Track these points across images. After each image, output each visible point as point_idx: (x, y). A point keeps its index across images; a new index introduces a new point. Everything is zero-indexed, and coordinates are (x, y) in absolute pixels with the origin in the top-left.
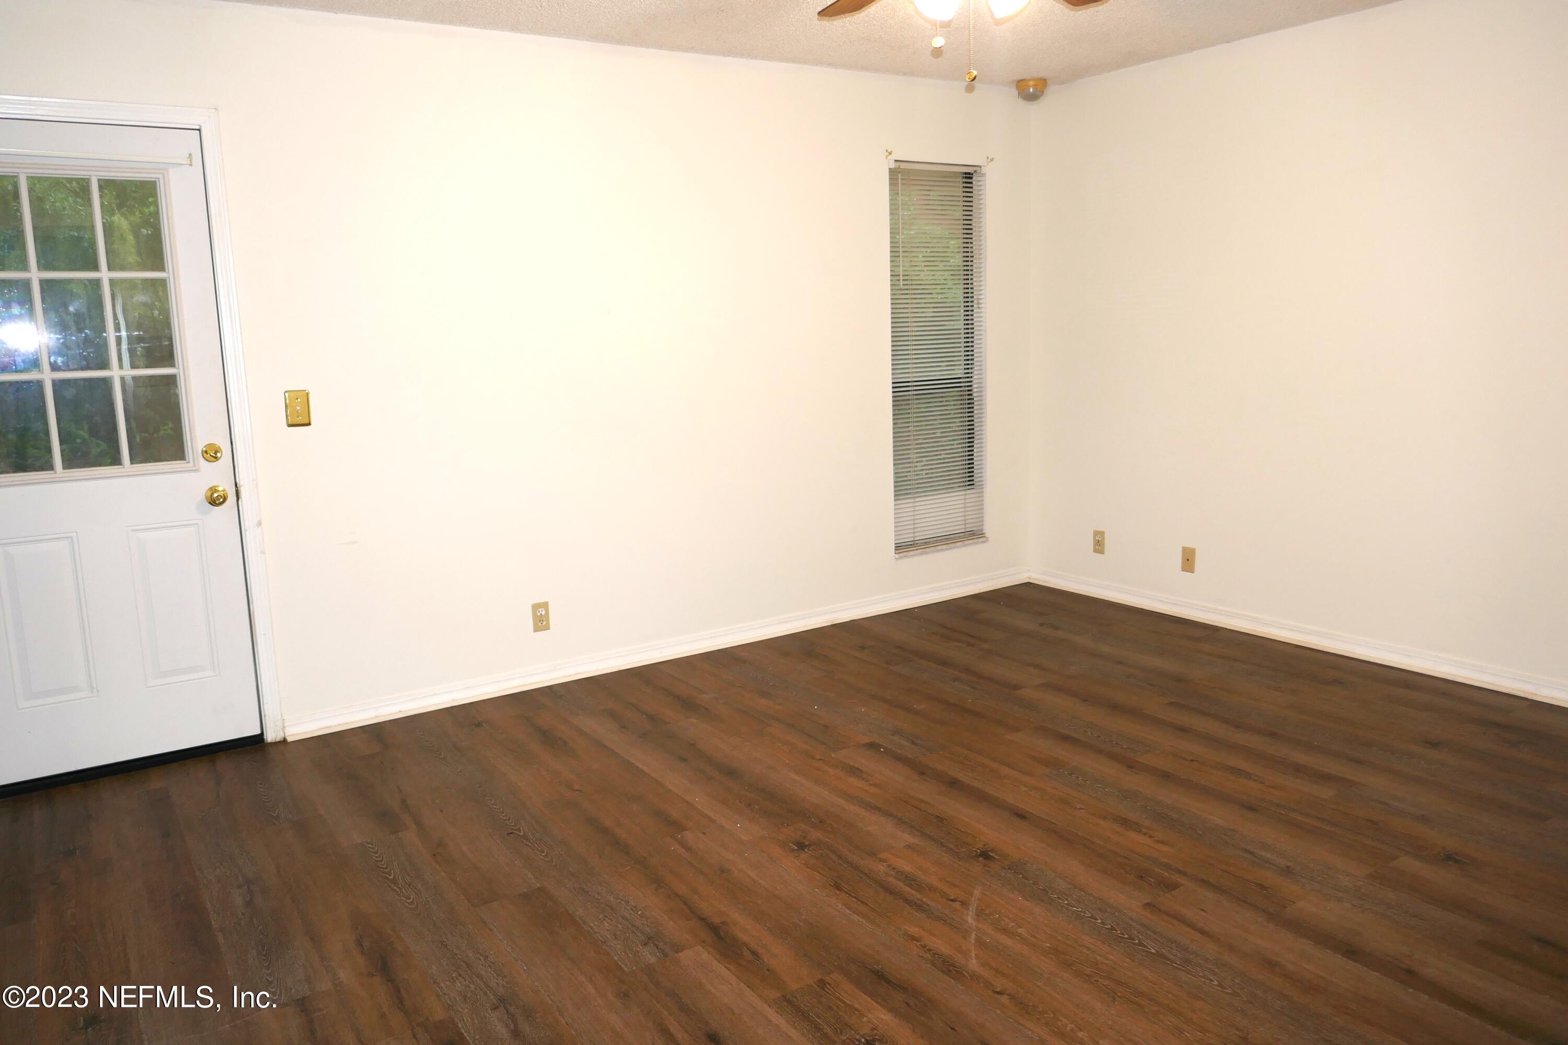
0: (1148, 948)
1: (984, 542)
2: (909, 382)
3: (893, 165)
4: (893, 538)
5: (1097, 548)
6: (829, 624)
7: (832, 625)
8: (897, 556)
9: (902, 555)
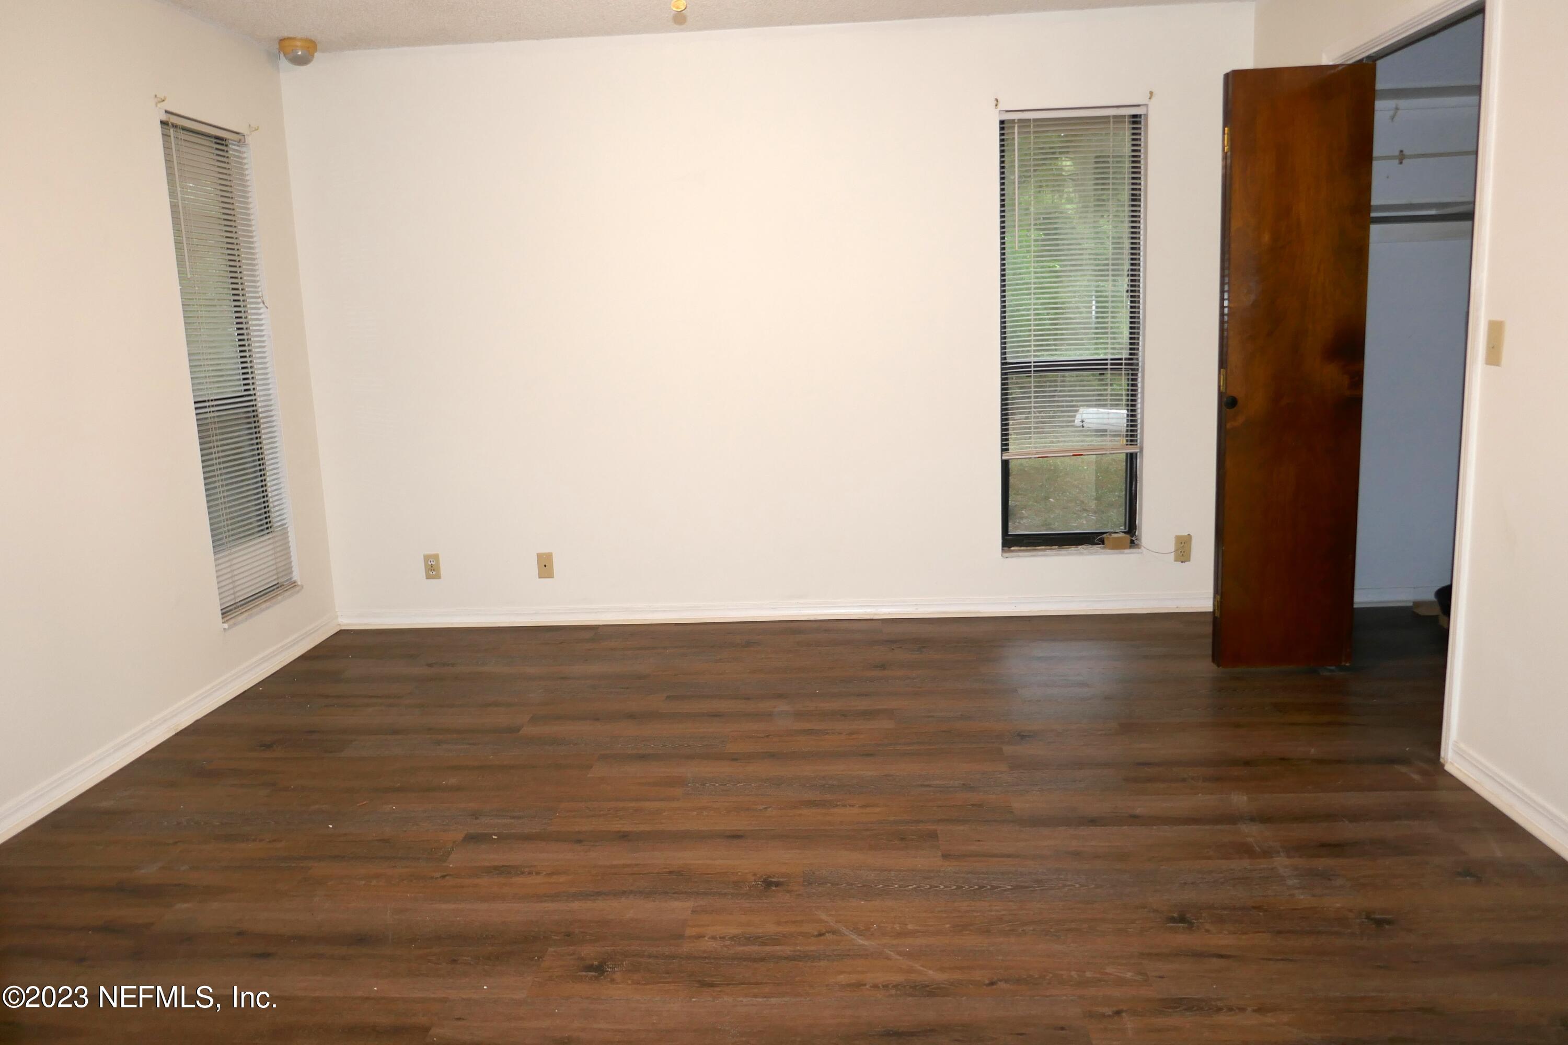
0: (1003, 887)
1: (298, 592)
2: (204, 401)
3: (164, 117)
4: (218, 602)
5: (431, 573)
6: (174, 733)
7: (176, 734)
8: (226, 626)
9: (232, 622)
